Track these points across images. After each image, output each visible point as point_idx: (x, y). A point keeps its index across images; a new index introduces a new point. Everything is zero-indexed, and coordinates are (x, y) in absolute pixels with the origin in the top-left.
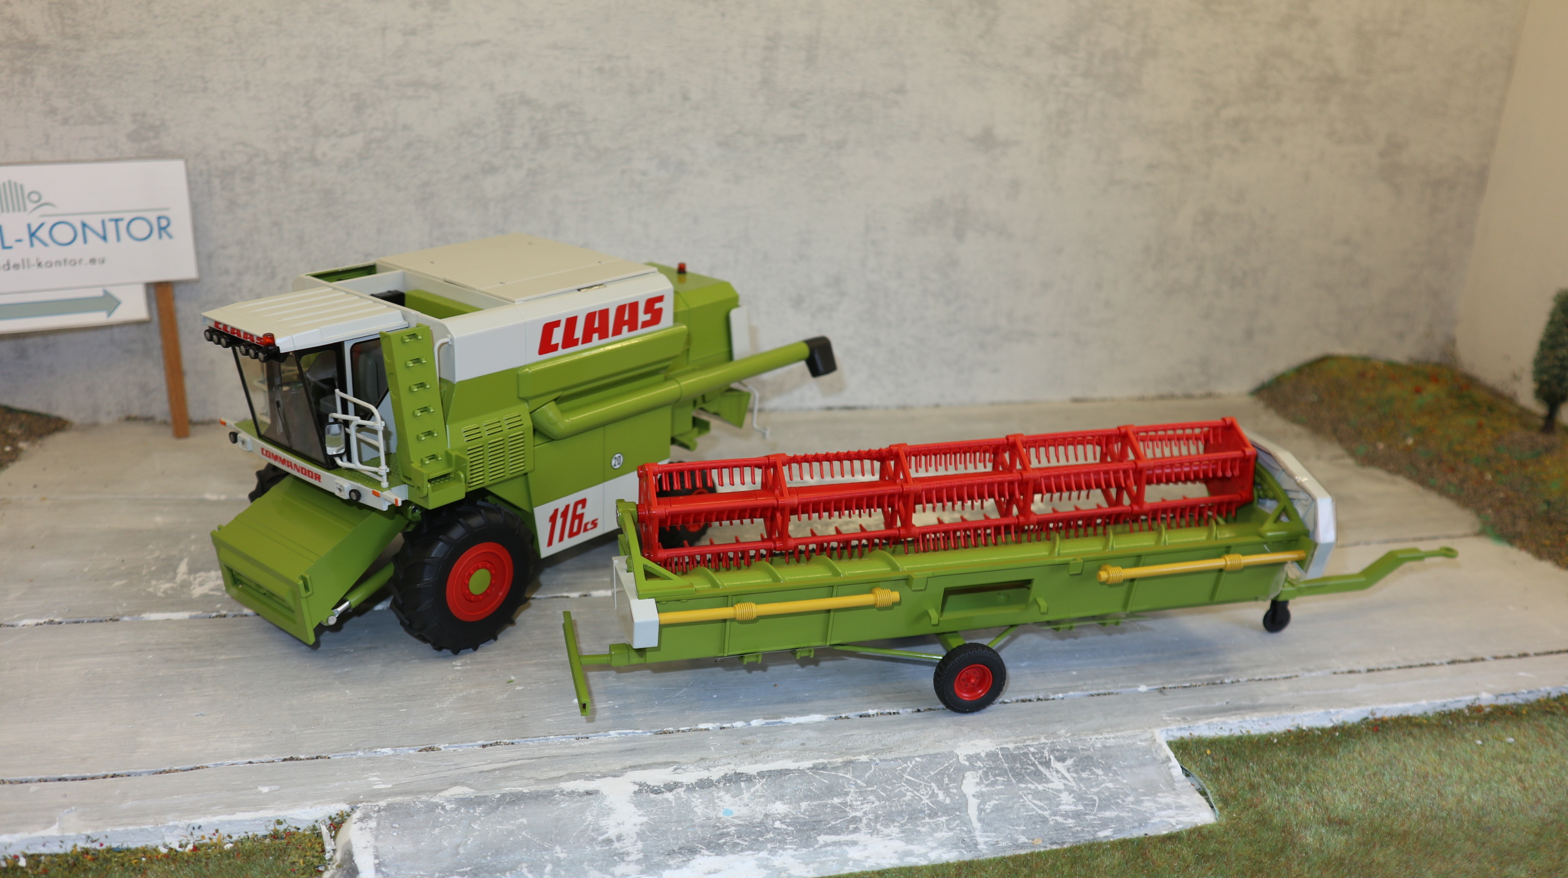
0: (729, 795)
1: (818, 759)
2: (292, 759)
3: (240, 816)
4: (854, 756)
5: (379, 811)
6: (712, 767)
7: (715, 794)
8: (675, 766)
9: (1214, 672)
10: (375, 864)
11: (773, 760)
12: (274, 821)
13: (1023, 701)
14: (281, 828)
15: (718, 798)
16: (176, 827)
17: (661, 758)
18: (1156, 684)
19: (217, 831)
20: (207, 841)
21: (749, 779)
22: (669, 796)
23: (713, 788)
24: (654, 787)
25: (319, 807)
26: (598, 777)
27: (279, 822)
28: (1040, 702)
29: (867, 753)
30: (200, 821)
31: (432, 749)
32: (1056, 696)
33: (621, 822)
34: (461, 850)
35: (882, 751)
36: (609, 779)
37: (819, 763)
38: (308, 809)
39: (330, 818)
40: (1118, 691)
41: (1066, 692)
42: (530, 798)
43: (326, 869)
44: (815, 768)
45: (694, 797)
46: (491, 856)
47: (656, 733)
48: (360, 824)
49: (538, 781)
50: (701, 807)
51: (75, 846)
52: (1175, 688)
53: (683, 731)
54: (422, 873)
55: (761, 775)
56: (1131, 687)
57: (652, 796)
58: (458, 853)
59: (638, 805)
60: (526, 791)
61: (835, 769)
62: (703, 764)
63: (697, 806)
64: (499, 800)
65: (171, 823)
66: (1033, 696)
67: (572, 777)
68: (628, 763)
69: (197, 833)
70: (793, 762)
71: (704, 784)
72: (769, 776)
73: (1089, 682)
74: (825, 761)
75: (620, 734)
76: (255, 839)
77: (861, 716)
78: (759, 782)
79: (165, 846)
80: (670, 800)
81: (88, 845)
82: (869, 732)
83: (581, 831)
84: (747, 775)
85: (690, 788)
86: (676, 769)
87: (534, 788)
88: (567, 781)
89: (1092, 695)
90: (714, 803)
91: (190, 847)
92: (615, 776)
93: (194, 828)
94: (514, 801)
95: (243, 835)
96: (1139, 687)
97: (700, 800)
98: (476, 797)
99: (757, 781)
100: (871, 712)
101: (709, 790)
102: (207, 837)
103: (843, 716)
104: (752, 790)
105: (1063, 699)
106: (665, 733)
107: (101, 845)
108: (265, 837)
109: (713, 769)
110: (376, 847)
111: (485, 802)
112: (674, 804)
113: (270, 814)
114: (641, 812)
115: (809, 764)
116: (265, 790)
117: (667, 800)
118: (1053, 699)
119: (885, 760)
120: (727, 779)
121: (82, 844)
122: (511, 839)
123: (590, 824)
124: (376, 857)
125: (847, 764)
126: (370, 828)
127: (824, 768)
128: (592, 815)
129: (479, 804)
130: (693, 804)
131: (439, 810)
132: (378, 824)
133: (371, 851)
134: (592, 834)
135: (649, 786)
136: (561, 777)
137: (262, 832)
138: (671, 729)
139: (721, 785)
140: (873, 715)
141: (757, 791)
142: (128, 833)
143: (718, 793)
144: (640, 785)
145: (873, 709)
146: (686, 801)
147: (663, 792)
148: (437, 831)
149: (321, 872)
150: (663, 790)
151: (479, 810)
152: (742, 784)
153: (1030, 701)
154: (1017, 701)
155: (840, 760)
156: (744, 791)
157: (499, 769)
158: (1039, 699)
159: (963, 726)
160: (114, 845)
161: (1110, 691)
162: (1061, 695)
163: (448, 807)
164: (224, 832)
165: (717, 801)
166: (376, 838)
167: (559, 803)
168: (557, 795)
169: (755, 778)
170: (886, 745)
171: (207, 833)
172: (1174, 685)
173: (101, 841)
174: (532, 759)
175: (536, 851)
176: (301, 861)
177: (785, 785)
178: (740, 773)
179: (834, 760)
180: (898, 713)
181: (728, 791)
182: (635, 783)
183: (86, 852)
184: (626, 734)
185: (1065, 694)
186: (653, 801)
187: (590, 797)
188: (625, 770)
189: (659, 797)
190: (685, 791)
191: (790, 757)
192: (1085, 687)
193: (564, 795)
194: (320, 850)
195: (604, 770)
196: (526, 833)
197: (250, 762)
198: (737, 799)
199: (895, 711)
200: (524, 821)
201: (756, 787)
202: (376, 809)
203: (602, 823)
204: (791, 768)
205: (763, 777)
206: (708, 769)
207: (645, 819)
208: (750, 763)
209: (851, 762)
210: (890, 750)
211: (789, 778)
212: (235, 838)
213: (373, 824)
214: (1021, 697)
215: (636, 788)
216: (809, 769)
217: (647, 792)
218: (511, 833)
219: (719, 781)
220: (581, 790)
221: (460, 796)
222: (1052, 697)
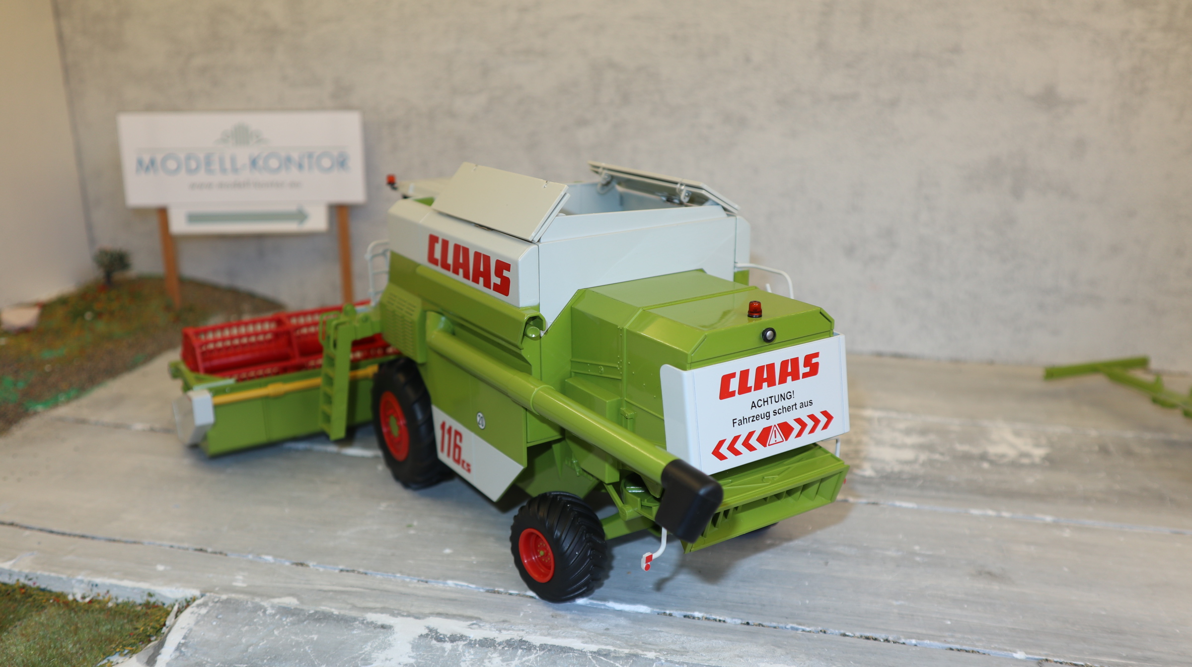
0: (501, 658)
1: (607, 645)
2: (201, 550)
3: (127, 583)
4: (643, 651)
5: (217, 602)
6: (505, 629)
7: (489, 654)
8: (475, 622)
9: (1127, 658)
10: (180, 643)
11: (565, 637)
12: (146, 593)
13: (867, 638)
14: (152, 600)
15: (490, 658)
16: (82, 581)
17: (470, 612)
18: (1040, 655)
19: (108, 592)
20: (101, 598)
21: (528, 647)
22: (448, 646)
23: (492, 649)
24: (441, 634)
25: (181, 590)
26: (403, 616)
27: (150, 595)
28: (886, 644)
29: (660, 651)
30: (98, 580)
31: (302, 564)
32: (907, 641)
33: (389, 657)
34: (250, 650)
35: (676, 652)
36: (411, 620)
37: (605, 650)
38: (173, 589)
39: (186, 600)
40: (987, 651)
41: (922, 640)
42: (334, 619)
43: (156, 640)
44: (598, 653)
45: (469, 652)
46: (268, 660)
47: (488, 591)
48: (195, 609)
49: (354, 607)
50: (468, 663)
51: (18, 580)
52: (1061, 663)
53: (511, 594)
54: (209, 660)
55: (543, 647)
56: (1006, 650)
57: (434, 642)
58: (247, 651)
59: (415, 647)
60: (336, 612)
61: (616, 658)
62: (501, 626)
63: (465, 661)
64: (311, 615)
65: (80, 577)
66: (881, 636)
67: (383, 610)
68: (440, 610)
69: (95, 590)
70: (583, 642)
71: (487, 644)
72: (549, 650)
73: (959, 635)
74: (612, 648)
75: (456, 585)
76: (134, 605)
77: (685, 616)
78: (537, 653)
79: (74, 595)
80: (446, 649)
81: (27, 582)
82: (680, 633)
83: (353, 658)
84: (529, 644)
85: (471, 644)
86: (473, 624)
87: (343, 612)
88: (376, 612)
89: (951, 649)
90: (483, 662)
91: (87, 600)
92: (417, 618)
93: (92, 585)
94: (320, 619)
95: (126, 600)
96: (1015, 652)
97: (472, 657)
98: (296, 609)
99: (535, 652)
100: (697, 614)
101: (486, 650)
102: (102, 594)
103: (668, 612)
104: (524, 659)
105: (916, 645)
106: (494, 592)
107: (34, 584)
108: (140, 605)
109: (504, 632)
110: (190, 630)
111: (298, 614)
112: (446, 654)
113: (145, 586)
114: (413, 654)
115: (594, 648)
116: (160, 568)
117: (443, 650)
118: (904, 643)
119: (671, 662)
120: (509, 643)
121: (23, 581)
122: (294, 650)
123: (364, 653)
124: (185, 638)
125: (629, 656)
126: (199, 614)
127: (607, 655)
128: (371, 646)
129: (293, 614)
130: (463, 658)
131: (260, 613)
132: (208, 612)
133: (184, 632)
134: (359, 662)
135: (437, 633)
136: (375, 608)
137: (139, 600)
138: (501, 590)
139: (500, 648)
140: (699, 618)
141: (528, 661)
142: (50, 578)
143: (491, 654)
144: (431, 630)
145: (700, 611)
146: (460, 654)
147: (445, 641)
148: (246, 628)
149: (150, 641)
150: (447, 639)
151: (290, 619)
152: (520, 651)
153: (876, 639)
154: (861, 637)
155: (627, 651)
156: (517, 659)
157: (332, 591)
158: (887, 640)
159: (779, 647)
160: (43, 586)
161: (975, 649)
162: (914, 641)
163: (270, 611)
164: (113, 593)
165: (486, 661)
166: (197, 623)
167: (353, 629)
168: (357, 623)
169: (535, 648)
170: (686, 648)
171: (102, 592)
172: (1062, 660)
173: (34, 580)
174: (368, 589)
175: (305, 665)
176: (142, 629)
177: (558, 662)
178: (524, 641)
179: (621, 650)
180: (724, 621)
181: (501, 654)
182: (428, 628)
183: (24, 587)
184: (462, 586)
185: (919, 641)
186: (431, 647)
187: (382, 630)
188: (432, 614)
189: (439, 645)
190: (465, 645)
191: (583, 637)
192: (950, 640)
193: (363, 623)
194: (162, 623)
195: (413, 610)
196: (309, 648)
197: (172, 547)
198: (505, 664)
199: (721, 619)
200: (315, 637)
201: (530, 657)
202: (216, 600)
203: (374, 655)
204: (575, 648)
205: (544, 649)
206: (500, 631)
207: (412, 661)
208: (542, 635)
209: (636, 655)
210: (683, 652)
211: (566, 657)
212: (120, 600)
213: (204, 611)
214: (868, 634)
215: (425, 632)
216: (591, 652)
217: (432, 638)
218: (298, 644)
219: (500, 644)
220: (379, 623)
221: (284, 605)
222: (903, 641)
